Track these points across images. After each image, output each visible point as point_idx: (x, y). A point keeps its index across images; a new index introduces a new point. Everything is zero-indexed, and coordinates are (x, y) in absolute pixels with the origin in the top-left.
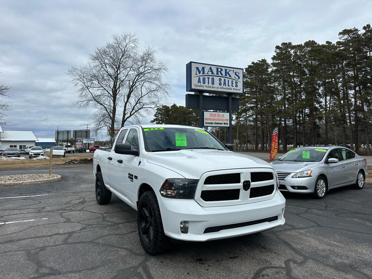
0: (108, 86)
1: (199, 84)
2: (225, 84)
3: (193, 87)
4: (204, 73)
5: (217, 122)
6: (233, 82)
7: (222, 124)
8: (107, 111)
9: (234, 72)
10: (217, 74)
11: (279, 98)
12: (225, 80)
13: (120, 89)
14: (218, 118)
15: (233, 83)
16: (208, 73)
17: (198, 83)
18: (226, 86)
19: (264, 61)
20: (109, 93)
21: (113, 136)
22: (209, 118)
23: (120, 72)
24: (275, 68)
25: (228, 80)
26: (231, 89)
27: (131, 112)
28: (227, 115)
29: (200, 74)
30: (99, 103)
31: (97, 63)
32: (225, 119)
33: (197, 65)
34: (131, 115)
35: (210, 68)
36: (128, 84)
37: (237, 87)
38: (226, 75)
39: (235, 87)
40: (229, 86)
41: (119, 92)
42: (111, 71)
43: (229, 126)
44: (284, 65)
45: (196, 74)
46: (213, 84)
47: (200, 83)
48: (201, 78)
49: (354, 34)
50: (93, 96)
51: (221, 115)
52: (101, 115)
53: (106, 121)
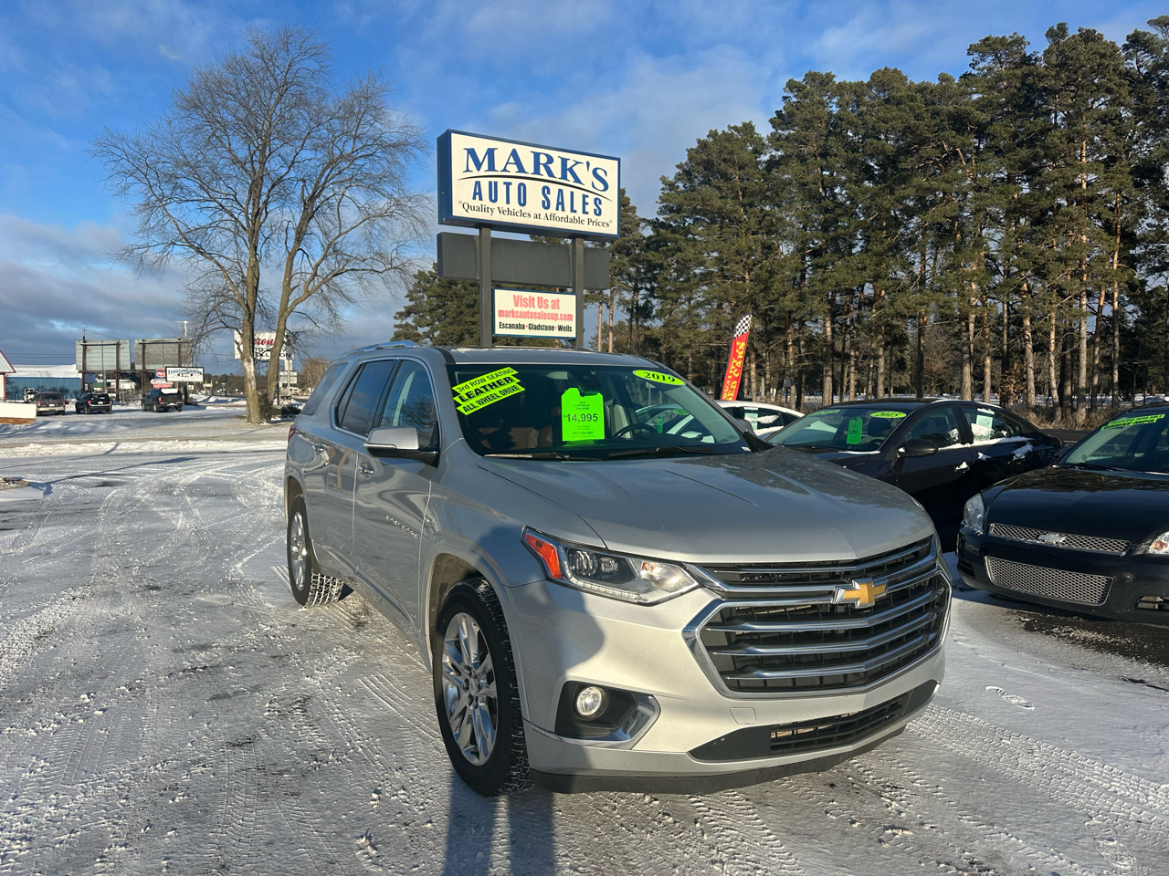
0: (231, 197)
1: (477, 203)
2: (562, 204)
3: (458, 211)
4: (491, 167)
5: (536, 322)
6: (587, 200)
7: (552, 328)
8: (229, 279)
9: (591, 168)
10: (537, 171)
11: (787, 249)
12: (560, 191)
13: (272, 206)
14: (540, 310)
15: (587, 204)
16: (507, 169)
17: (474, 198)
18: (563, 210)
19: (748, 129)
20: (236, 221)
22: (509, 309)
23: (271, 153)
24: (781, 153)
25: (572, 193)
26: (581, 222)
27: (308, 283)
28: (568, 303)
29: (479, 170)
30: (202, 254)
31: (197, 119)
32: (561, 315)
33: (471, 142)
34: (307, 294)
35: (514, 153)
36: (299, 194)
37: (600, 214)
38: (564, 176)
39: (592, 216)
40: (575, 211)
41: (266, 217)
43: (574, 336)
45: (468, 170)
47: (481, 199)
48: (485, 183)
49: (1012, 54)
50: (179, 229)
51: (550, 301)
52: (209, 293)
53: (228, 312)
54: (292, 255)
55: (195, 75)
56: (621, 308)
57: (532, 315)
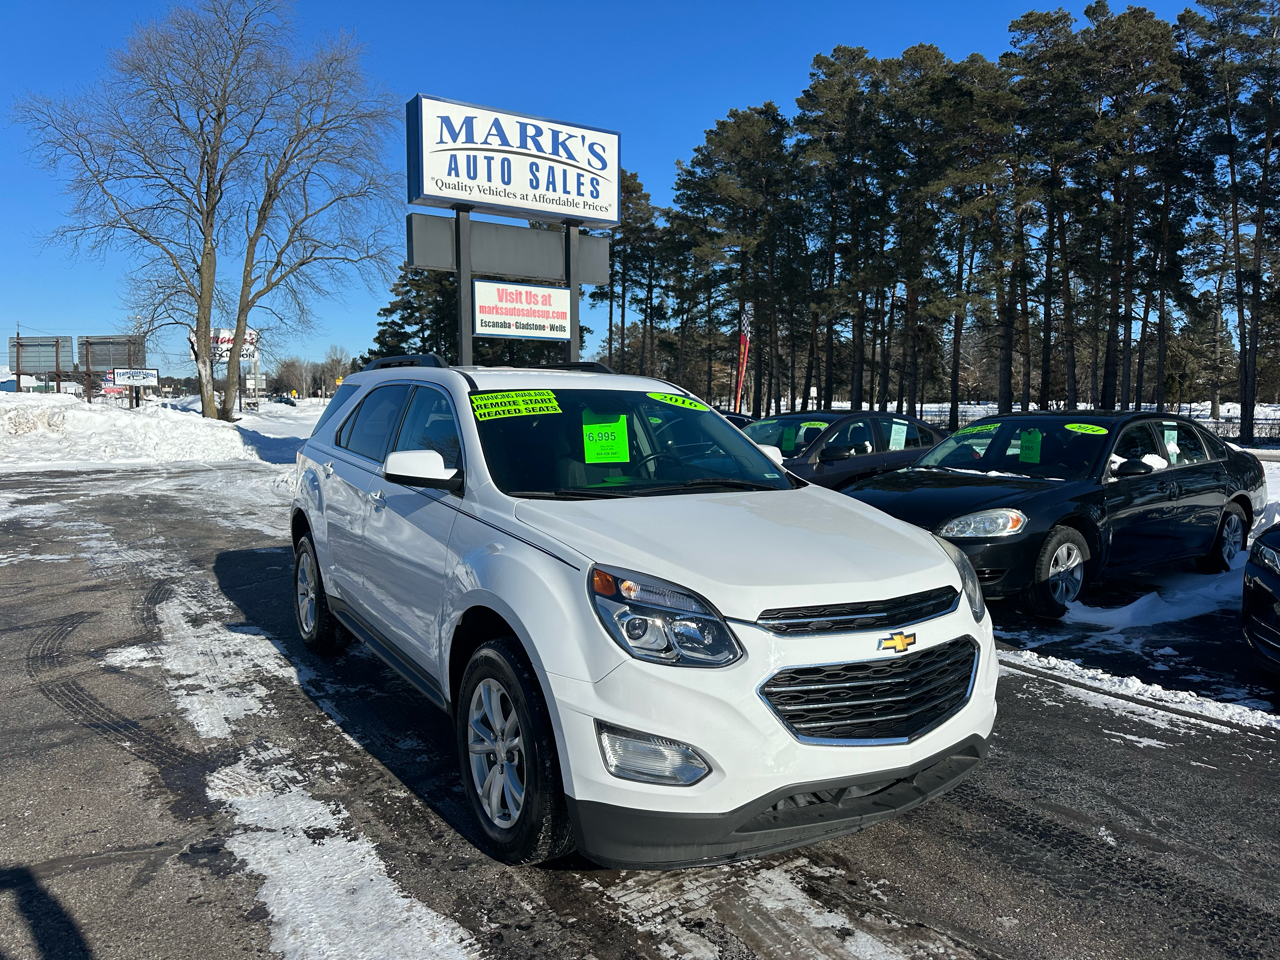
0: (178, 172)
1: (453, 180)
2: (553, 183)
3: (430, 189)
5: (524, 320)
6: (582, 180)
7: (543, 328)
9: (587, 143)
10: (523, 145)
12: (551, 169)
14: (528, 307)
15: (583, 184)
16: (488, 141)
17: (449, 174)
18: (554, 190)
20: (187, 200)
21: (205, 362)
22: (492, 305)
25: (565, 172)
26: (576, 205)
27: (270, 274)
28: (561, 298)
29: (454, 141)
30: (147, 238)
32: (553, 312)
34: (270, 287)
35: (496, 123)
37: (597, 197)
38: (555, 152)
39: (588, 198)
40: (569, 193)
43: (569, 337)
45: (442, 142)
47: (457, 175)
48: (462, 157)
49: (1056, 32)
51: (540, 297)
52: (155, 284)
53: (177, 305)
54: (253, 242)
57: (519, 312)
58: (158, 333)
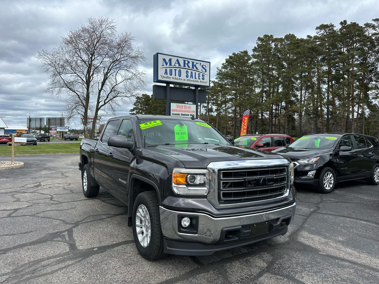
0: (81, 72)
1: (166, 76)
2: (192, 76)
3: (160, 78)
4: (170, 65)
5: (183, 113)
6: (200, 75)
7: (188, 115)
8: (80, 98)
9: (201, 65)
10: (184, 66)
11: (258, 90)
12: (192, 72)
13: (94, 75)
14: (185, 109)
16: (175, 65)
17: (165, 74)
18: (192, 78)
19: (246, 52)
20: (83, 80)
21: (86, 125)
22: (175, 109)
23: (94, 59)
24: (256, 60)
25: (195, 73)
26: (198, 82)
27: (105, 100)
28: (194, 107)
29: (166, 65)
30: (72, 90)
31: (71, 47)
32: (191, 111)
33: (164, 57)
34: (105, 104)
35: (178, 60)
36: (103, 71)
37: (204, 79)
38: (193, 68)
39: (201, 80)
40: (196, 79)
41: (92, 79)
42: (85, 57)
44: (264, 57)
45: (163, 65)
46: (180, 76)
47: (167, 74)
48: (168, 70)
49: (330, 30)
50: (64, 82)
51: (188, 107)
52: (73, 103)
53: (79, 109)
54: (100, 91)
55: (71, 34)
56: (203, 109)
57: (182, 111)
58: (74, 117)
